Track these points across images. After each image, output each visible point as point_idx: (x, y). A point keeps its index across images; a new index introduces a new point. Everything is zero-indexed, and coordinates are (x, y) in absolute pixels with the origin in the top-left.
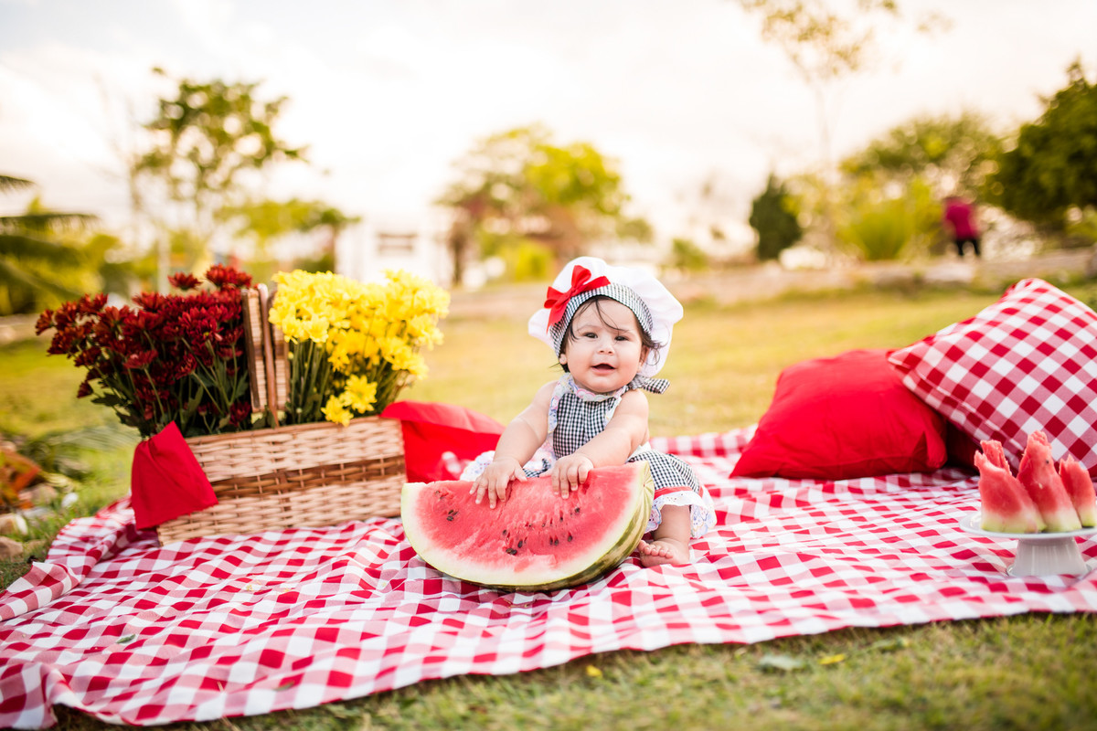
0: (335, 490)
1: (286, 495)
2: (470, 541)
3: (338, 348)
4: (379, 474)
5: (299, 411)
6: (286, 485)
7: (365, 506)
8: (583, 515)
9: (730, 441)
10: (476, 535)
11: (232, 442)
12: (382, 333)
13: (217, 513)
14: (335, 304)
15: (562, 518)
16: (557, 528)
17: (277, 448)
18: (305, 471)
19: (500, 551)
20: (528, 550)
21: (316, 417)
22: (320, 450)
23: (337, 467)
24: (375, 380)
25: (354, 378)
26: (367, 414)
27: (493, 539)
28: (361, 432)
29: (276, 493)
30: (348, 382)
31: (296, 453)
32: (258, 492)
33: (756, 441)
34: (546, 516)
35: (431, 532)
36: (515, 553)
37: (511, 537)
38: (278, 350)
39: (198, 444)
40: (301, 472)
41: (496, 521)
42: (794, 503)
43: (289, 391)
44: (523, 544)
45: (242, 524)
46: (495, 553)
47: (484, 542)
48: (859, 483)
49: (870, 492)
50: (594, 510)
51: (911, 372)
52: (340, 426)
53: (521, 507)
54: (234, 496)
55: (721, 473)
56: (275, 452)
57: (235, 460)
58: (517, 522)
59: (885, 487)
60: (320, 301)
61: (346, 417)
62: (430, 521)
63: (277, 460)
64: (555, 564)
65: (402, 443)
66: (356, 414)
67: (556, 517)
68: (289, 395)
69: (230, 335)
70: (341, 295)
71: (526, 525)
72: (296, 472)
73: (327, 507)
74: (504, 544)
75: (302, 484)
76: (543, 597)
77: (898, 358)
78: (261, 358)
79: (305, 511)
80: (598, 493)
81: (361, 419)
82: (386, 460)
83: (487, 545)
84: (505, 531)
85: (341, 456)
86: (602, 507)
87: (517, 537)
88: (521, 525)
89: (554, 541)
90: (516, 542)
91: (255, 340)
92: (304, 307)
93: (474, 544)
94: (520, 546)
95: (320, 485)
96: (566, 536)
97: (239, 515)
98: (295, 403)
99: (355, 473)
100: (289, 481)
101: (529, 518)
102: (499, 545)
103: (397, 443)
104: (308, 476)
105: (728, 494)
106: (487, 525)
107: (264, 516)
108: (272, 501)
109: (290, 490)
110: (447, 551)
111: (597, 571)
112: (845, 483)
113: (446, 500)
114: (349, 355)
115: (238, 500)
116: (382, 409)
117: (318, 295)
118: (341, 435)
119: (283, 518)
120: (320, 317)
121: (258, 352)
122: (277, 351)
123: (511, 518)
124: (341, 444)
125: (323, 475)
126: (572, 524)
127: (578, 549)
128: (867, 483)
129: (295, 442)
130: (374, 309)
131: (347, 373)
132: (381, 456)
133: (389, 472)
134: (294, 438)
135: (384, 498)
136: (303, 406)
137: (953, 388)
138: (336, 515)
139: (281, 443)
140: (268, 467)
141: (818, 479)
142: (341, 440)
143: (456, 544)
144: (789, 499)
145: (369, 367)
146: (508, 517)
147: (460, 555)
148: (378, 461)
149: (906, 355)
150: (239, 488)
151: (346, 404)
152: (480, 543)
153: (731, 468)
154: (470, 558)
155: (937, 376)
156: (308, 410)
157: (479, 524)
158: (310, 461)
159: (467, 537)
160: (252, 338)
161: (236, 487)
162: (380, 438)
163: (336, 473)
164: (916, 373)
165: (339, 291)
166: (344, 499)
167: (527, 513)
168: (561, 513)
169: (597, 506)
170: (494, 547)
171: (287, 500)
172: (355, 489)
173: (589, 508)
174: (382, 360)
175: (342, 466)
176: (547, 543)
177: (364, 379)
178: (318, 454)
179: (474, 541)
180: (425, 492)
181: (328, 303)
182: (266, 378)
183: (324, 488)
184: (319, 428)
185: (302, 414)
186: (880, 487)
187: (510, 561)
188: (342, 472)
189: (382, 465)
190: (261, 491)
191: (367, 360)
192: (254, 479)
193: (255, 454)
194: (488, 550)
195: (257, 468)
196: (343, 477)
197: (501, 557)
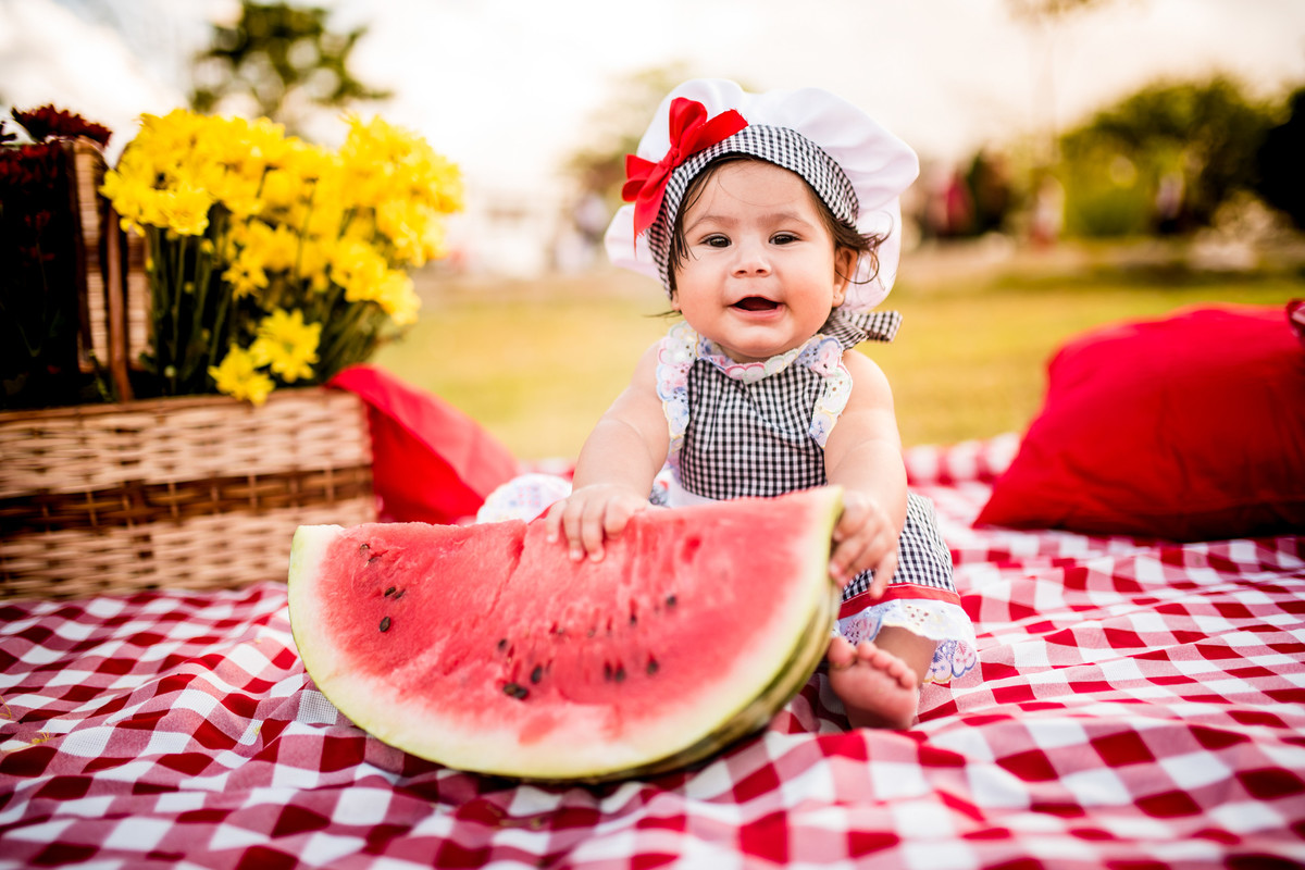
0: (240, 524)
1: (143, 530)
2: (427, 660)
3: (245, 255)
4: (324, 496)
5: (170, 372)
6: (140, 510)
8: (684, 614)
9: (962, 460)
10: (439, 647)
11: (37, 425)
12: (334, 231)
13: (10, 558)
14: (232, 167)
15: (633, 618)
16: (621, 645)
17: (125, 440)
18: (181, 486)
19: (490, 690)
20: (554, 692)
21: (200, 386)
22: (209, 448)
23: (242, 480)
24: (319, 320)
25: (280, 315)
26: (300, 383)
27: (477, 656)
28: (289, 417)
29: (122, 523)
30: (268, 323)
31: (164, 451)
32: (88, 522)
33: (1018, 463)
34: (597, 612)
35: (345, 635)
36: (523, 695)
37: (516, 656)
38: (130, 256)
40: (172, 487)
41: (485, 618)
42: (1109, 583)
43: (151, 334)
44: (544, 675)
45: (59, 580)
46: (477, 693)
47: (456, 663)
48: (1227, 550)
49: (1250, 568)
50: (710, 602)
52: (247, 404)
53: (542, 585)
54: (41, 528)
55: (955, 518)
56: (121, 448)
57: (44, 461)
58: (532, 620)
59: (1275, 560)
60: (205, 160)
61: (259, 388)
62: (346, 609)
63: (125, 463)
64: (615, 728)
65: (368, 441)
66: (280, 383)
67: (620, 613)
68: (150, 342)
69: (28, 219)
70: (247, 150)
71: (553, 630)
72: (163, 487)
73: (223, 554)
74: (499, 672)
75: (174, 509)
76: (581, 801)
78: (99, 269)
79: (183, 559)
80: (723, 561)
81: (289, 393)
82: (336, 471)
83: (462, 673)
84: (502, 643)
85: (253, 460)
86: (729, 596)
87: (531, 656)
88: (540, 629)
89: (614, 672)
90: (526, 668)
91: (87, 234)
92: (170, 169)
93: (435, 669)
94: (535, 678)
95: (209, 512)
96: (644, 661)
97: (54, 563)
98: (161, 357)
99: (276, 493)
100: (149, 504)
101: (559, 614)
102: (489, 675)
103: (357, 441)
104: (186, 495)
105: (974, 558)
106: (465, 625)
107: (104, 567)
108: (117, 539)
109: (150, 520)
110: (375, 682)
111: (714, 747)
112: (1202, 549)
113: (381, 566)
114: (268, 273)
115: (51, 537)
116: (328, 373)
117: (202, 147)
118: (249, 421)
119: (137, 573)
120: (195, 186)
121: (93, 258)
122: (132, 257)
123: (518, 612)
124: (249, 438)
125: (215, 494)
126: (657, 635)
127: (671, 696)
128: (1242, 551)
129: (161, 430)
130: (313, 180)
131: (269, 305)
132: (325, 464)
133: (340, 494)
134: (161, 420)
136: (178, 365)
138: (242, 569)
139: (134, 431)
140: (109, 476)
141: (1140, 538)
142: (252, 430)
143: (396, 665)
144: (1099, 575)
145: (309, 296)
146: (512, 608)
147: (403, 691)
148: (320, 472)
150: (51, 513)
151: (262, 362)
152: (448, 668)
153: (973, 513)
154: (423, 700)
156: (188, 371)
157: (447, 622)
158: (191, 466)
159: (420, 651)
160: (80, 231)
161: (45, 510)
162: (324, 429)
163: (241, 491)
165: (244, 142)
166: (256, 540)
167: (552, 605)
168: (633, 605)
169: (717, 593)
170: (477, 679)
171: (146, 538)
172: (275, 522)
173: (698, 598)
174: (333, 285)
175: (252, 480)
176: (597, 674)
177: (298, 316)
178: (206, 455)
179: (435, 661)
180: (340, 546)
181: (219, 165)
182: (107, 307)
183: (217, 520)
184: (208, 406)
185: (178, 378)
186: (1267, 559)
187: (510, 716)
188: (251, 490)
189: (327, 481)
190: (93, 520)
191: (306, 283)
192: (79, 497)
193: (81, 450)
194: (464, 685)
195: (88, 476)
196: (254, 500)
197: (490, 704)
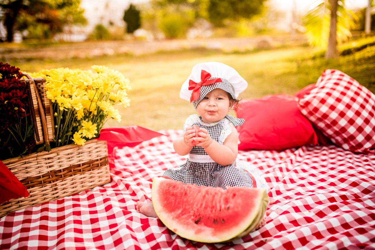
0: (78, 177)
1: (55, 183)
4: (98, 166)
5: (60, 141)
6: (54, 178)
7: (91, 182)
17: (50, 161)
18: (64, 170)
22: (71, 159)
23: (79, 166)
25: (85, 122)
26: (93, 139)
28: (89, 148)
29: (50, 182)
31: (60, 162)
32: (42, 183)
39: (9, 164)
40: (62, 170)
43: (54, 131)
45: (33, 200)
51: (306, 108)
52: (79, 147)
56: (49, 163)
57: (28, 170)
61: (83, 142)
63: (50, 167)
66: (87, 139)
72: (60, 171)
73: (74, 185)
75: (63, 176)
77: (302, 103)
78: (39, 115)
79: (64, 189)
81: (90, 141)
82: (101, 159)
85: (81, 160)
91: (35, 106)
93: (180, 214)
95: (71, 175)
98: (58, 137)
99: (87, 167)
100: (56, 176)
103: (105, 151)
104: (66, 172)
107: (44, 195)
108: (49, 186)
109: (57, 180)
115: (31, 189)
118: (80, 151)
119: (54, 194)
121: (36, 113)
122: (46, 111)
124: (80, 155)
125: (72, 170)
129: (59, 157)
132: (99, 158)
133: (102, 165)
134: (58, 154)
135: (100, 177)
136: (61, 139)
137: (322, 114)
139: (52, 158)
140: (45, 170)
142: (80, 153)
148: (97, 160)
149: (305, 102)
150: (31, 183)
155: (316, 110)
156: (64, 140)
158: (66, 164)
160: (33, 105)
162: (98, 150)
163: (79, 168)
164: (308, 108)
165: (82, 81)
166: (82, 180)
171: (56, 185)
172: (87, 174)
175: (81, 165)
177: (90, 122)
178: (70, 161)
181: (77, 88)
182: (42, 126)
183: (73, 177)
188: (82, 167)
189: (99, 162)
190: (43, 182)
191: (90, 112)
192: (39, 177)
193: (39, 165)
194: (185, 218)
195: (40, 172)
196: (82, 170)
